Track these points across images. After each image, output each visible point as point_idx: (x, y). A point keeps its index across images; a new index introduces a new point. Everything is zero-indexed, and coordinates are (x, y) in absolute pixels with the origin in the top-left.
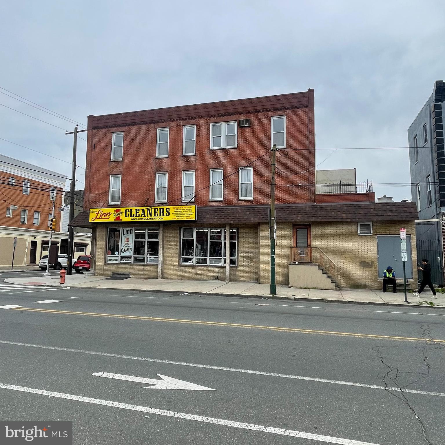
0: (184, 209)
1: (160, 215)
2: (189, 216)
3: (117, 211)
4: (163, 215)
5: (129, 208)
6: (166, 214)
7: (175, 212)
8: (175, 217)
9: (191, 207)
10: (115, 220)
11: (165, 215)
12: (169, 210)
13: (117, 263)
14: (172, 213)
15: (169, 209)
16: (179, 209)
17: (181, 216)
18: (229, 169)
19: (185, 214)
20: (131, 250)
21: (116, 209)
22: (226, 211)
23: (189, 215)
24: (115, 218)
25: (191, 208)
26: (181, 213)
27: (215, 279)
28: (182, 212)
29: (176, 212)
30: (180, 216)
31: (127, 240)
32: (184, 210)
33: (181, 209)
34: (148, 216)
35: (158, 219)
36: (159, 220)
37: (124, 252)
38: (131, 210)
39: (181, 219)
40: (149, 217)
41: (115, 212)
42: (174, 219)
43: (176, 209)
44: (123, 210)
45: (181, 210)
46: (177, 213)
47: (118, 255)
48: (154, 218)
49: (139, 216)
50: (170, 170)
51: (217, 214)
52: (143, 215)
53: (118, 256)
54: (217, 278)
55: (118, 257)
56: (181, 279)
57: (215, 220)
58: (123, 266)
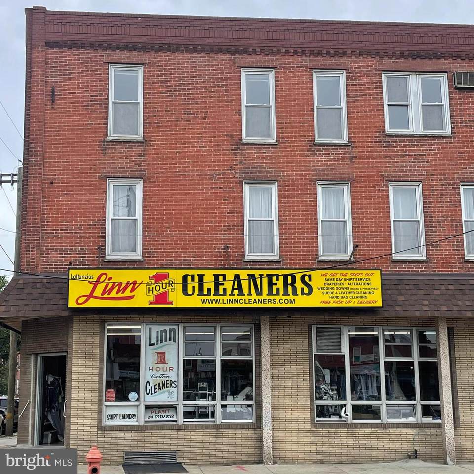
0: (351, 279)
1: (286, 293)
2: (364, 297)
3: (158, 278)
4: (295, 293)
5: (196, 272)
6: (302, 289)
7: (328, 284)
8: (327, 298)
9: (368, 275)
10: (151, 303)
11: (299, 291)
12: (310, 280)
13: (136, 423)
14: (319, 289)
15: (310, 276)
16: (338, 277)
17: (343, 295)
18: (437, 184)
19: (355, 291)
20: (173, 385)
21: (153, 272)
22: (443, 288)
23: (364, 295)
24: (152, 298)
25: (368, 277)
26: (343, 289)
27: (409, 457)
28: (346, 286)
29: (328, 286)
30: (340, 295)
31: (162, 358)
32: (351, 282)
33: (343, 278)
34: (250, 294)
35: (280, 301)
36: (284, 305)
37: (153, 392)
38: (201, 277)
39: (344, 305)
40: (254, 296)
41: (152, 281)
42: (324, 302)
43: (328, 277)
44: (176, 275)
45: (343, 281)
46: (331, 289)
47: (138, 400)
48: (269, 301)
49: (225, 294)
50: (284, 178)
51: (422, 292)
52: (236, 292)
53: (137, 403)
54: (414, 455)
55: (137, 406)
56: (322, 462)
57: (425, 308)
58: (155, 433)
